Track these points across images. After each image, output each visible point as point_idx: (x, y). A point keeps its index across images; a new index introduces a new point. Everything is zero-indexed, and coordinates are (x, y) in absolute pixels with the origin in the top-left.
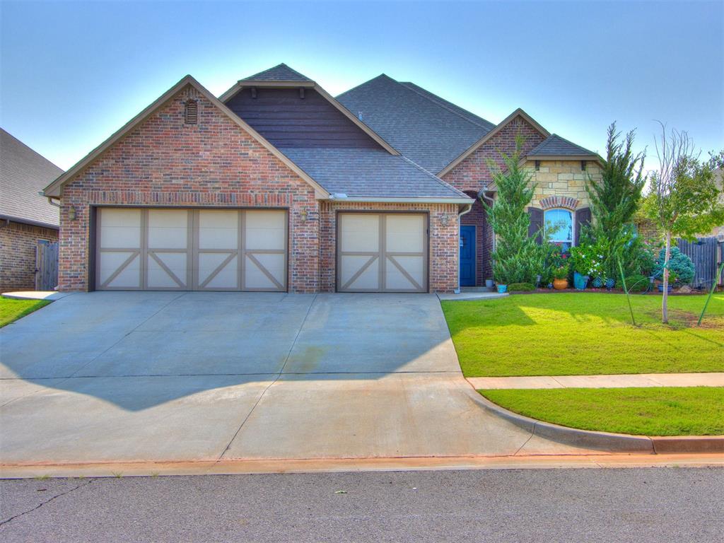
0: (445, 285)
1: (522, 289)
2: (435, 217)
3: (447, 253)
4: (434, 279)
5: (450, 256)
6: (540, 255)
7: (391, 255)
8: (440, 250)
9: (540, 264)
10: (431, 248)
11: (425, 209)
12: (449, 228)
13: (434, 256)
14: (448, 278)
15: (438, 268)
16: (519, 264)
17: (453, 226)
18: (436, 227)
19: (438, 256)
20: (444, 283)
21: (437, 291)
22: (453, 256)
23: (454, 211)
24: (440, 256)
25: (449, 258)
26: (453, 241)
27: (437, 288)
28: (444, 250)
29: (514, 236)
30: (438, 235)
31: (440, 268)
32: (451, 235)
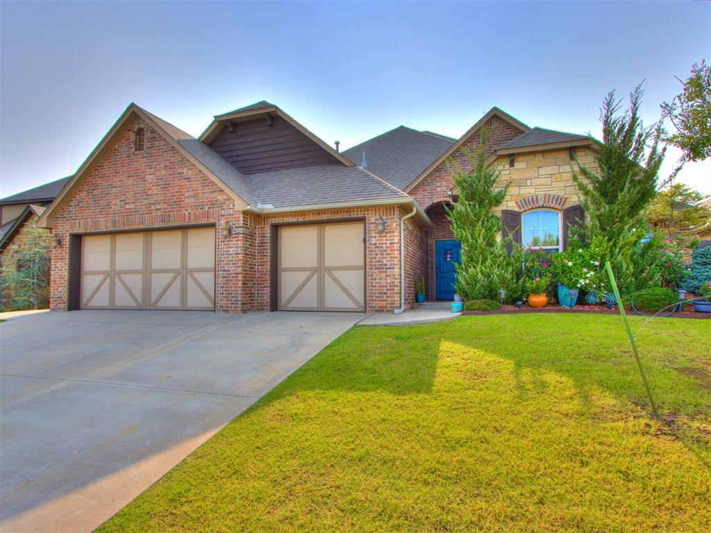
0: (384, 303)
1: (479, 309)
2: (372, 223)
3: (386, 265)
4: (372, 297)
5: (390, 268)
6: (508, 264)
7: (330, 270)
8: (379, 262)
9: (508, 276)
10: (367, 259)
11: (360, 215)
12: (388, 235)
13: (372, 269)
14: (388, 295)
15: (376, 283)
16: (480, 276)
17: (393, 232)
18: (373, 235)
19: (376, 269)
20: (383, 301)
21: (376, 311)
22: (393, 268)
23: (394, 215)
24: (379, 268)
25: (388, 270)
26: (393, 250)
27: (375, 307)
28: (382, 261)
29: (477, 241)
30: (375, 244)
31: (379, 283)
32: (391, 244)
